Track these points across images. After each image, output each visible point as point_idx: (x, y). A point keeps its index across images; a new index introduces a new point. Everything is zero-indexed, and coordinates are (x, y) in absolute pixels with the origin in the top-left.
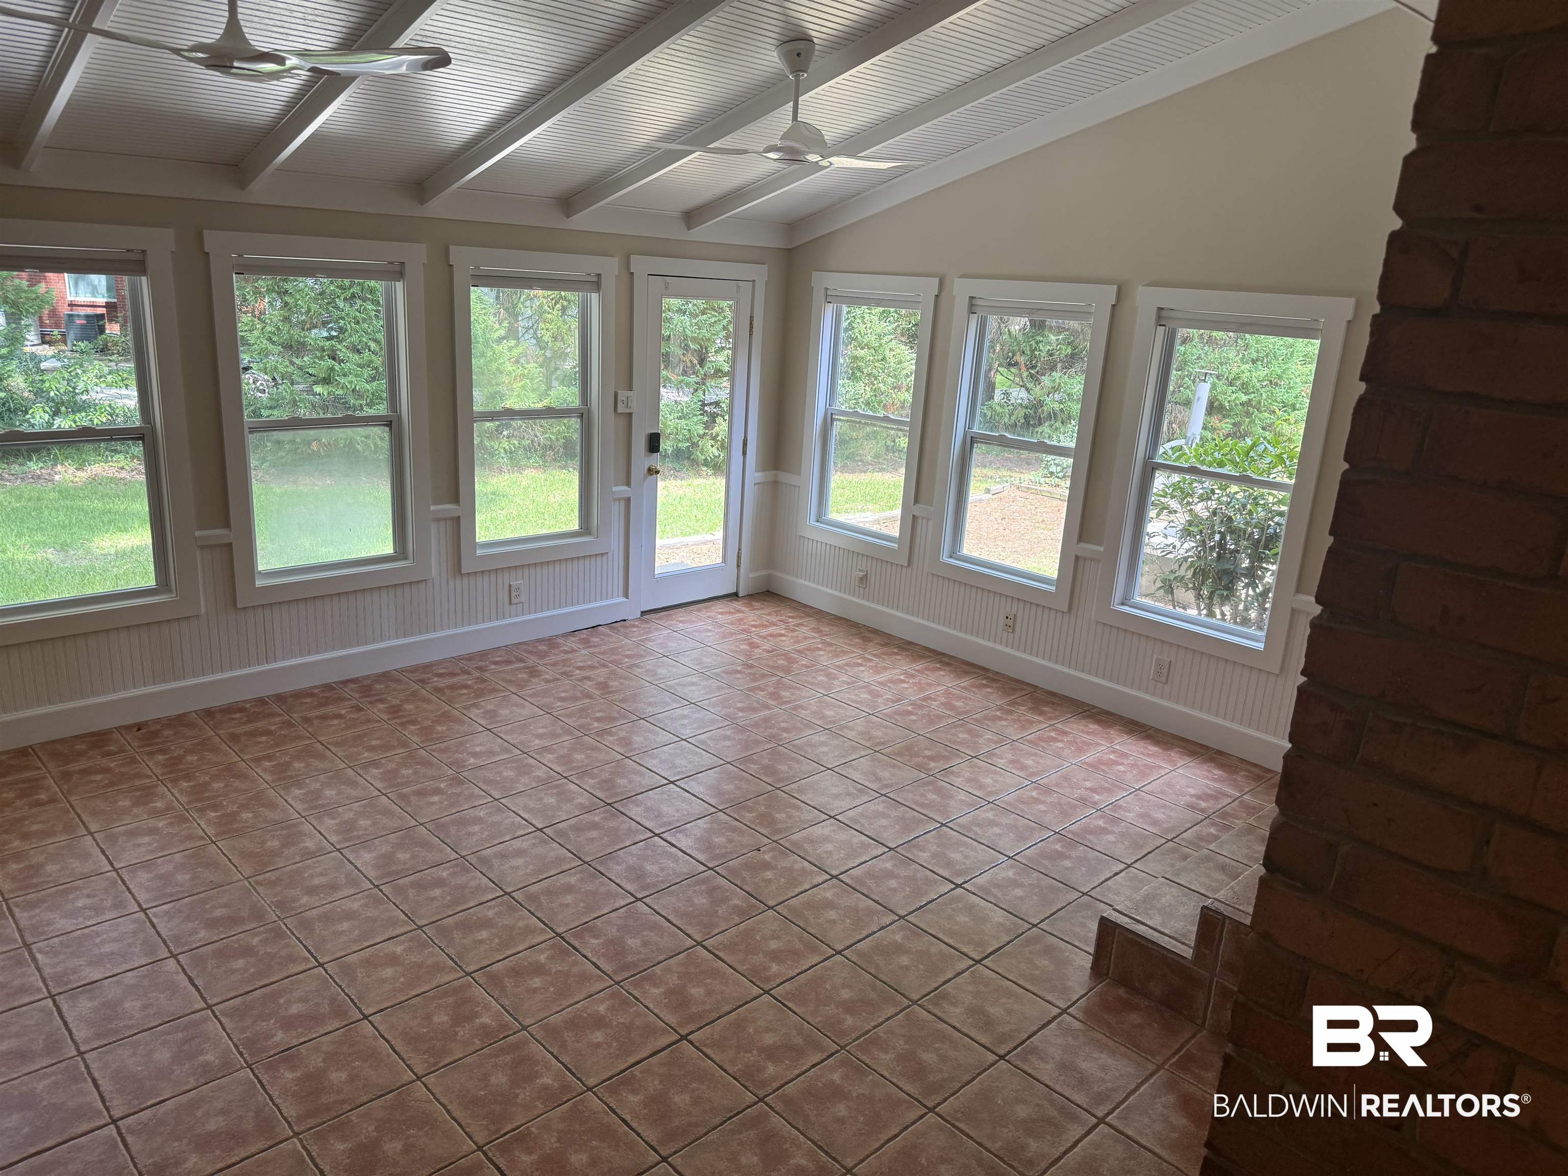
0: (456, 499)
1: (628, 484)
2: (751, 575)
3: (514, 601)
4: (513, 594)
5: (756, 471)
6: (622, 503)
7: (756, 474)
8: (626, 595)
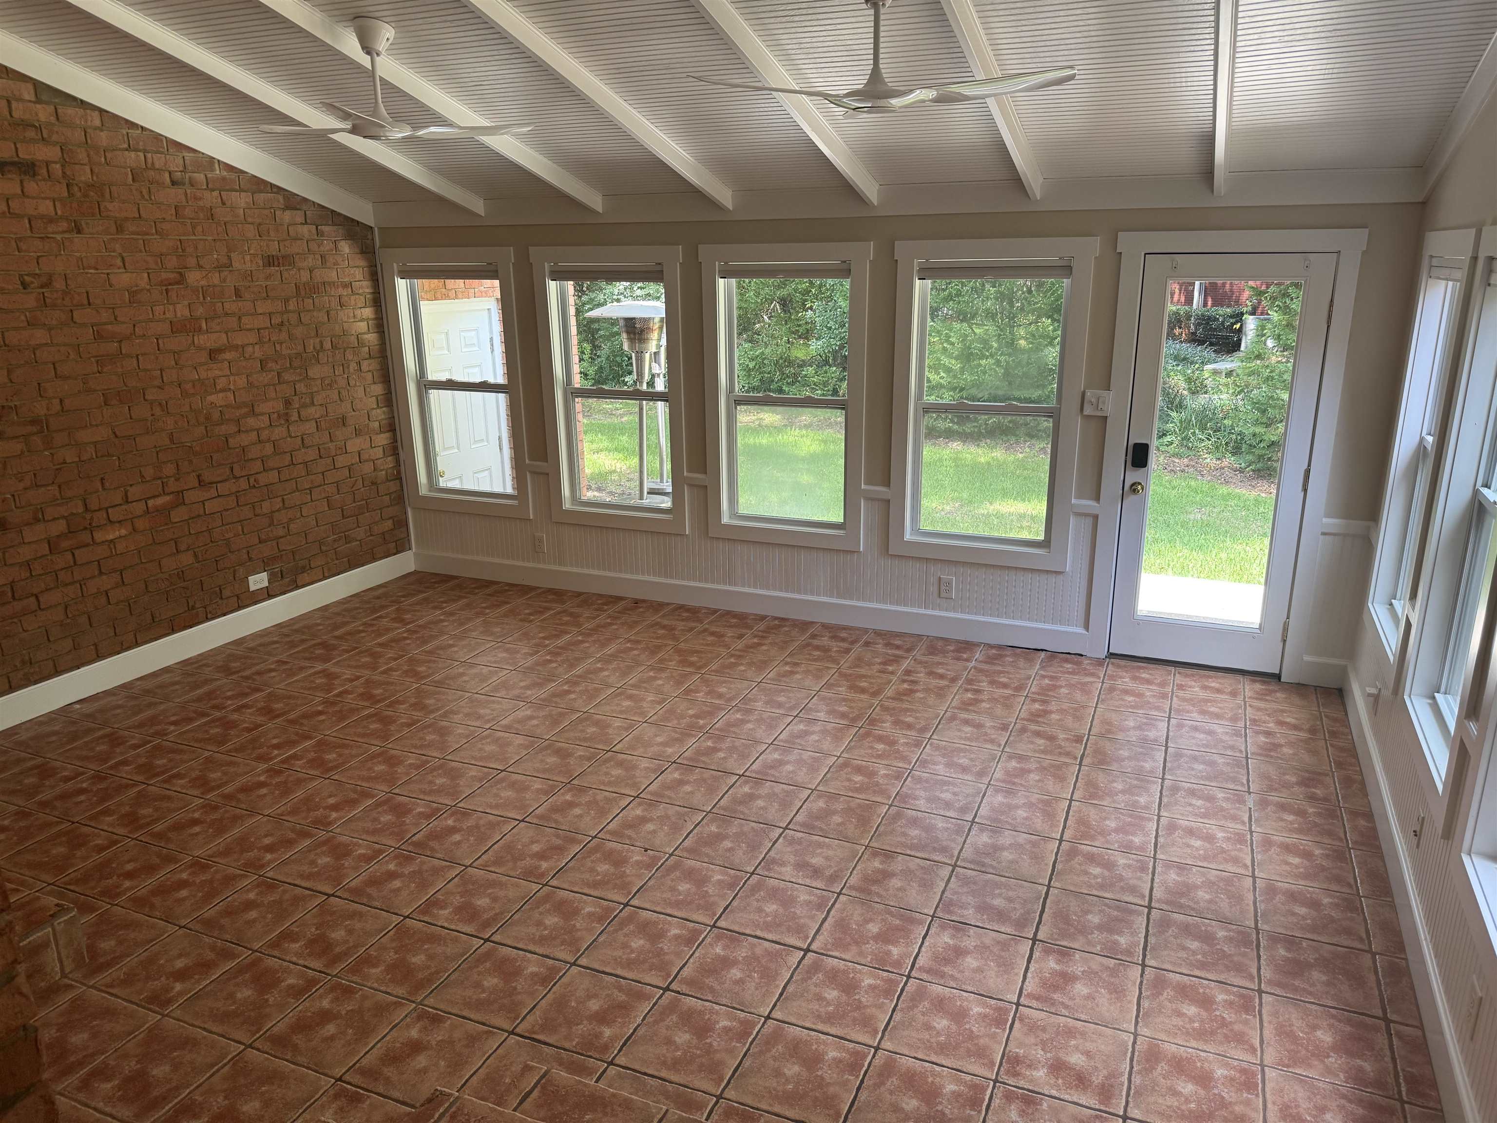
0: (887, 483)
1: (1097, 499)
2: (1307, 658)
3: (943, 594)
4: (943, 588)
5: (1327, 516)
6: (1089, 521)
7: (1325, 520)
8: (1087, 627)
